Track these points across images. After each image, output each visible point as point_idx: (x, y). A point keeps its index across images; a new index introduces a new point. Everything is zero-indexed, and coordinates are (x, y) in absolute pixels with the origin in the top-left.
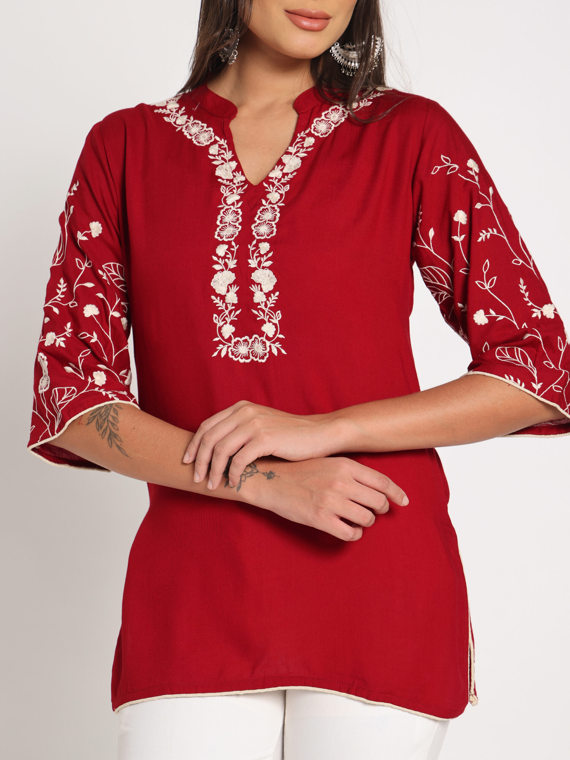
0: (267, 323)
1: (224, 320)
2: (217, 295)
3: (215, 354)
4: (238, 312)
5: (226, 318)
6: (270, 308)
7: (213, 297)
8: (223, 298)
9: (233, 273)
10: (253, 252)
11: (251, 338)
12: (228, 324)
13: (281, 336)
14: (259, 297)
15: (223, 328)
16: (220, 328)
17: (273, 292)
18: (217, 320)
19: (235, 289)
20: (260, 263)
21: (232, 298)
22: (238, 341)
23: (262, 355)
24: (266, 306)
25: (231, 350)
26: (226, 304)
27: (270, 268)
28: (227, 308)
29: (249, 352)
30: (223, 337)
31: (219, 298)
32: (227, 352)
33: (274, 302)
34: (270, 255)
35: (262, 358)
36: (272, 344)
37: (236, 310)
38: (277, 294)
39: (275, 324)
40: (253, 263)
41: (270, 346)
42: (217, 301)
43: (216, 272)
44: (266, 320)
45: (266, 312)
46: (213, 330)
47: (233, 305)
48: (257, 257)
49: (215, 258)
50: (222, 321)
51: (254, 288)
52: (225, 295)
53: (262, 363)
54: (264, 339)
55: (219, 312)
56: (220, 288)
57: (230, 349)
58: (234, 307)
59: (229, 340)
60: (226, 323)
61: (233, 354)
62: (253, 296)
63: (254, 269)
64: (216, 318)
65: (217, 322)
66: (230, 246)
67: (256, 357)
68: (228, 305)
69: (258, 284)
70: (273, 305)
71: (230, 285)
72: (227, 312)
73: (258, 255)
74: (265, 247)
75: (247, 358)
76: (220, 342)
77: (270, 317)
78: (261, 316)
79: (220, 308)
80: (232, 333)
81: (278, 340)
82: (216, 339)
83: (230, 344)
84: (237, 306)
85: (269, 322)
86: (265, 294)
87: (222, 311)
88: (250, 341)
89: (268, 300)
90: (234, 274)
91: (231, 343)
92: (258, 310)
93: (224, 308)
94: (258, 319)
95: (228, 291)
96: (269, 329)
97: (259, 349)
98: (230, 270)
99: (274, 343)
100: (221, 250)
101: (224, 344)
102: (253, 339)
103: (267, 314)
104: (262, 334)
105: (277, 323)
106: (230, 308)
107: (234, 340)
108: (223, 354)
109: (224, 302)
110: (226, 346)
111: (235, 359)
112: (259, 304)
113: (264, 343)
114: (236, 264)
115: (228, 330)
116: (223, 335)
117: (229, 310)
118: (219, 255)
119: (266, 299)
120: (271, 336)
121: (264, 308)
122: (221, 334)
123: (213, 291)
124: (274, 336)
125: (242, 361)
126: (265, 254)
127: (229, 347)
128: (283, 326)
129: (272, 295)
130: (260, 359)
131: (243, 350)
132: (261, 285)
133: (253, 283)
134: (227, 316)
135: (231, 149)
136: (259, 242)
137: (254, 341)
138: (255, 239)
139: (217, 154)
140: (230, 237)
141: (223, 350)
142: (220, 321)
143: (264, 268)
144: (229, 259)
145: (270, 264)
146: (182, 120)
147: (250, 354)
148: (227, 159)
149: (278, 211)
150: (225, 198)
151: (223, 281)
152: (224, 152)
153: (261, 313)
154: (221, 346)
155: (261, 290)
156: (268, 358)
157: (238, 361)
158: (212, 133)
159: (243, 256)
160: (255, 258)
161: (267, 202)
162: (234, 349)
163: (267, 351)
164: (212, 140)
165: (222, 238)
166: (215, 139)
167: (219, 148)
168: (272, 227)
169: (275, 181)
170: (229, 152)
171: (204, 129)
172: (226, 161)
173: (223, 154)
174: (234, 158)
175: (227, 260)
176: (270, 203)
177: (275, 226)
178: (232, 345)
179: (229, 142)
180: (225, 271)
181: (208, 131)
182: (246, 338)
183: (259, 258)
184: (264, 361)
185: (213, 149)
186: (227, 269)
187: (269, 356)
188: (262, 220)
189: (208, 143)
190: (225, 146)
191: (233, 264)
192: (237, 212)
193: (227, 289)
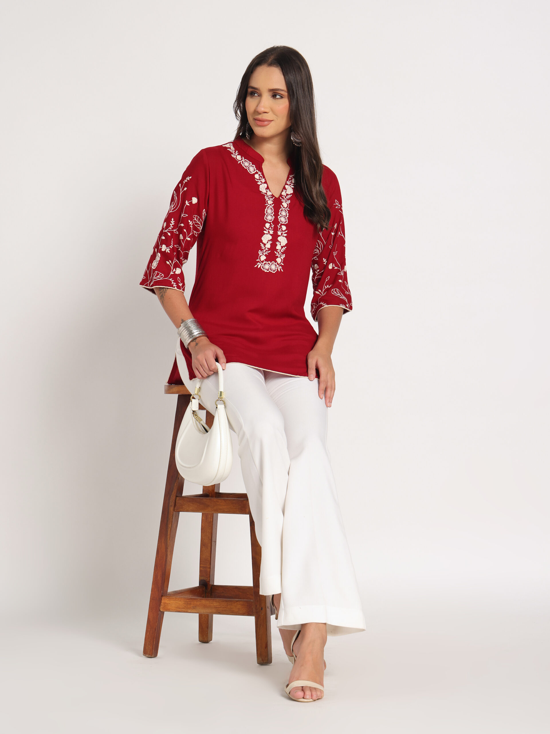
0: (279, 258)
1: (263, 253)
2: (263, 243)
3: (256, 266)
4: (269, 252)
5: (264, 253)
6: (281, 252)
7: (261, 244)
8: (265, 245)
9: (271, 236)
10: (280, 228)
11: (271, 262)
12: (264, 255)
13: (283, 264)
14: (278, 247)
15: (261, 256)
16: (260, 256)
17: (284, 246)
18: (260, 253)
19: (270, 242)
20: (282, 234)
21: (268, 246)
22: (266, 263)
23: (274, 270)
24: (280, 251)
25: (262, 266)
26: (265, 247)
27: (286, 237)
28: (265, 249)
29: (269, 268)
30: (260, 260)
31: (263, 244)
32: (261, 266)
33: (284, 250)
34: (286, 231)
35: (274, 271)
36: (279, 267)
37: (268, 251)
38: (286, 247)
39: (282, 259)
40: (279, 233)
41: (278, 267)
42: (262, 245)
43: (265, 234)
44: (279, 257)
45: (280, 253)
46: (257, 256)
47: (268, 248)
48: (281, 231)
49: (265, 228)
50: (262, 253)
51: (277, 243)
52: (266, 244)
53: (273, 273)
54: (276, 264)
55: (262, 250)
56: (265, 241)
57: (262, 265)
58: (268, 249)
59: (263, 262)
60: (263, 255)
61: (263, 268)
62: (277, 246)
63: (280, 236)
64: (260, 252)
65: (260, 254)
66: (271, 225)
67: (271, 270)
68: (266, 248)
69: (279, 242)
70: (283, 252)
71: (269, 240)
72: (265, 251)
73: (281, 230)
74: (284, 228)
75: (268, 270)
76: (259, 262)
77: (281, 256)
78: (277, 255)
79: (262, 248)
80: (265, 260)
81: (281, 265)
82: (258, 260)
83: (262, 263)
84: (269, 249)
85: (280, 258)
86: (281, 246)
87: (263, 250)
88: (270, 264)
89: (282, 249)
90: (271, 237)
91: (263, 263)
92: (277, 252)
93: (264, 249)
94: (276, 255)
95: (267, 243)
96: (279, 260)
97: (273, 267)
98: (270, 234)
99: (279, 266)
100: (268, 225)
101: (260, 263)
102: (272, 263)
103: (280, 254)
104: (276, 262)
105: (283, 258)
106: (266, 249)
107: (264, 262)
108: (259, 267)
109: (265, 246)
110: (261, 264)
111: (263, 270)
112: (278, 250)
113: (276, 265)
114: (273, 233)
115: (263, 258)
116: (261, 259)
117: (266, 250)
118: (267, 227)
119: (281, 249)
120: (279, 263)
121: (279, 252)
122: (260, 259)
123: (262, 241)
124: (280, 263)
125: (266, 271)
126: (284, 231)
127: (262, 264)
128: (285, 261)
129: (284, 247)
130: (273, 271)
131: (267, 267)
132: (281, 242)
133: (278, 241)
134: (264, 252)
135: (264, 177)
136: (282, 224)
137: (272, 264)
138: (280, 223)
139: (258, 179)
140: (270, 221)
141: (259, 265)
142: (261, 253)
143: (283, 236)
144: (270, 230)
145: (286, 235)
146: (239, 157)
147: (270, 269)
148: (263, 182)
149: (287, 212)
150: (267, 201)
151: (266, 238)
152: (261, 178)
153: (278, 253)
154: (259, 263)
155: (280, 245)
156: (276, 272)
157: (264, 271)
158: (255, 168)
159: (276, 230)
160: (280, 231)
161: (282, 206)
162: (264, 266)
163: (276, 269)
164: (255, 171)
165: (267, 220)
166: (257, 171)
167: (259, 176)
168: (286, 219)
169: (284, 197)
170: (263, 178)
171: (251, 165)
172: (262, 183)
173: (261, 179)
174: (266, 182)
175: (269, 230)
176: (284, 207)
177: (287, 219)
178: (263, 264)
179: (263, 174)
180: (268, 235)
181: (253, 166)
182: (269, 262)
183: (282, 232)
184: (274, 272)
185: (257, 176)
186: (269, 234)
187: (276, 271)
188: (282, 215)
189: (254, 173)
190: (261, 175)
191: (271, 232)
192: (272, 209)
193: (267, 242)
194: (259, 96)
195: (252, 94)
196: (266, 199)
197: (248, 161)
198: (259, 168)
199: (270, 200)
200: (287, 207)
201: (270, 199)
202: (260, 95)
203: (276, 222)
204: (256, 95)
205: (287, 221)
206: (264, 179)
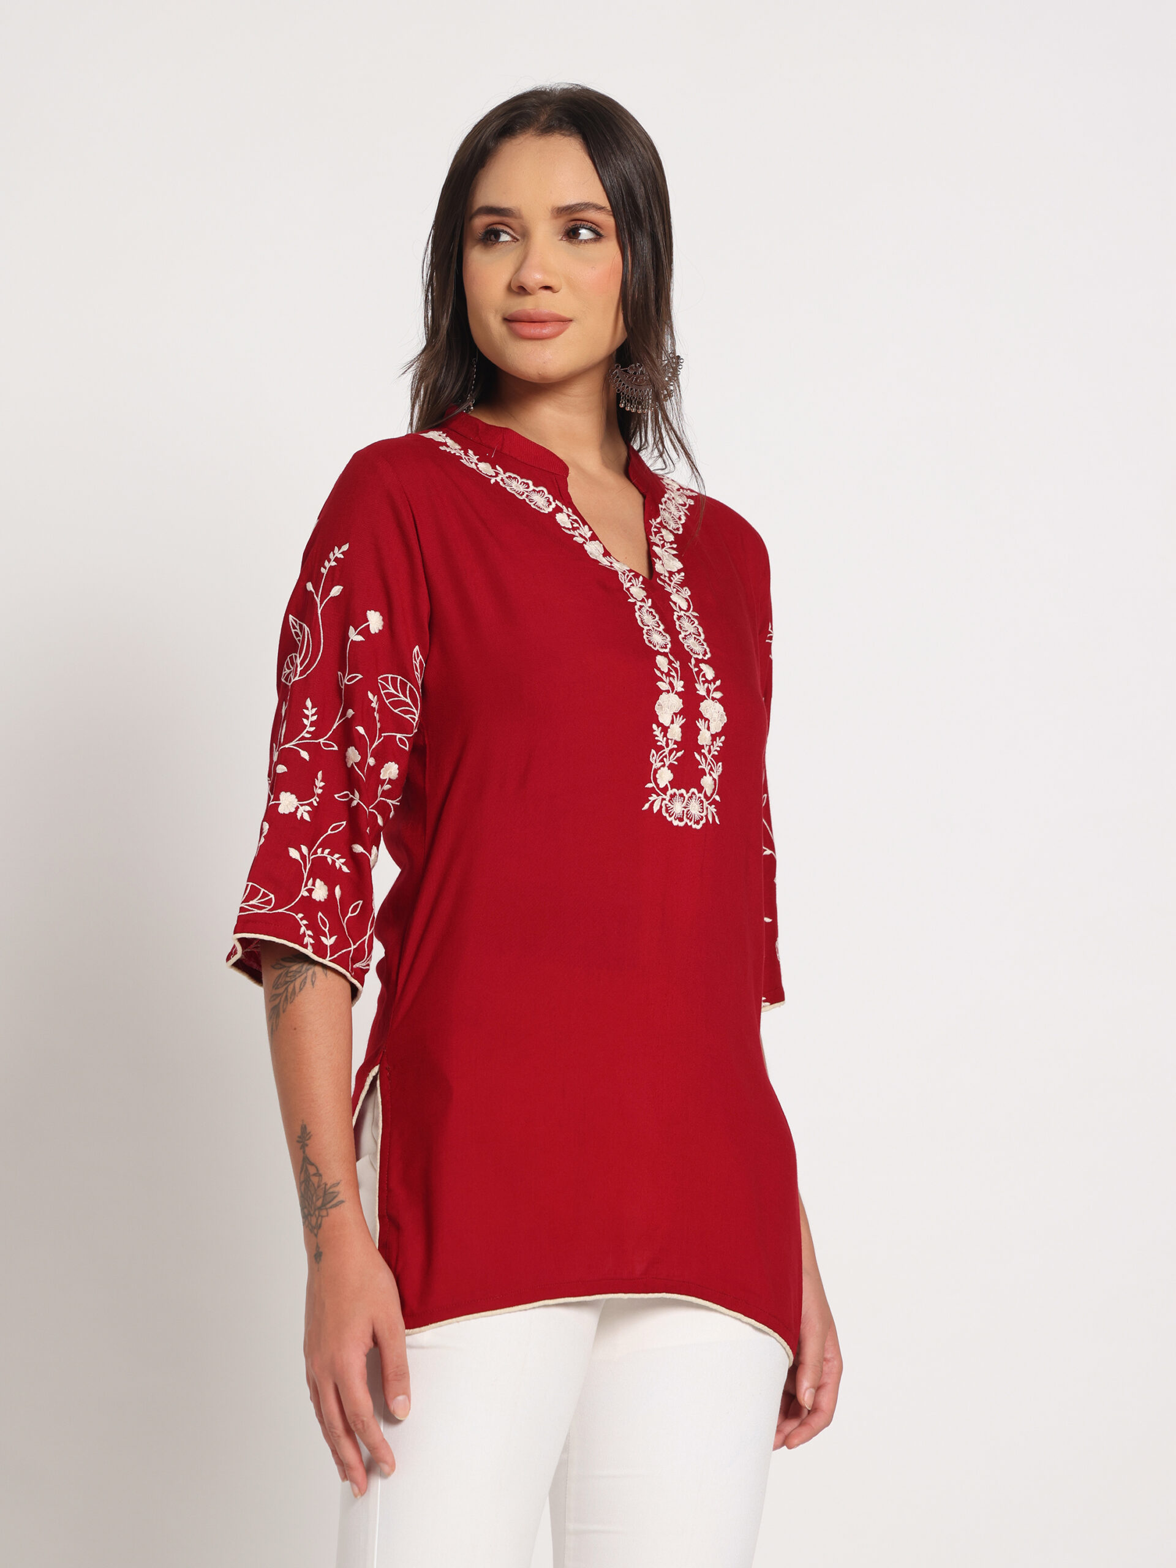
0: (708, 775)
1: (662, 760)
2: (659, 725)
3: (647, 806)
4: (680, 754)
5: (665, 759)
6: (713, 756)
7: (654, 726)
8: (665, 730)
9: (680, 698)
10: (698, 673)
11: (688, 792)
12: (666, 768)
13: (718, 798)
14: (704, 738)
15: (659, 771)
16: (656, 771)
17: (718, 735)
18: (654, 759)
19: (680, 721)
20: (708, 691)
21: (675, 733)
22: (675, 794)
23: (697, 818)
24: (709, 751)
25: (666, 805)
26: (668, 739)
27: (720, 701)
28: (667, 745)
29: (683, 811)
30: (657, 785)
31: (660, 728)
32: (661, 807)
33: (718, 749)
34: (718, 683)
35: (697, 822)
36: (709, 806)
37: (678, 750)
38: (723, 738)
39: (714, 779)
40: (701, 690)
41: (707, 808)
42: (657, 731)
43: (661, 692)
44: (707, 771)
45: (709, 760)
46: (646, 772)
47: (676, 742)
48: (704, 682)
49: (658, 673)
50: (660, 761)
51: (700, 724)
52: (669, 727)
53: (695, 829)
54: (702, 795)
55: (659, 749)
56: (665, 718)
57: (664, 802)
58: (676, 746)
59: (664, 790)
60: (664, 766)
61: (667, 811)
62: (699, 734)
63: (703, 698)
64: (653, 755)
65: (653, 762)
66: (670, 662)
67: (691, 820)
68: (670, 741)
69: (706, 719)
70: (716, 753)
71: (676, 714)
72: (667, 750)
73: (704, 679)
74: (709, 672)
75: (681, 820)
76: (652, 791)
77: (711, 769)
78: (703, 766)
79: (659, 743)
80: (669, 782)
81: (714, 802)
82: (649, 785)
83: (664, 797)
84: (680, 745)
85: (711, 775)
86: (712, 735)
87: (662, 748)
88: (687, 796)
89: (713, 744)
90: (681, 700)
91: (666, 795)
92: (701, 754)
93: (664, 744)
94: (700, 767)
95: (672, 722)
96: (707, 782)
97: (695, 809)
98: (677, 693)
99: (710, 804)
100: (662, 661)
101: (658, 795)
102: (689, 794)
103: (709, 764)
104: (700, 789)
105: (717, 778)
106: (672, 746)
107: (670, 792)
108: (656, 809)
109: (665, 735)
110: (660, 797)
111: (669, 819)
112: (702, 747)
113: (702, 802)
114: (683, 687)
115: (665, 777)
116: (659, 781)
117: (669, 748)
118: (662, 670)
119: (711, 743)
120: (709, 795)
121: (707, 754)
122: (655, 779)
123: (655, 718)
124: (712, 795)
125: (676, 823)
126: (712, 680)
127: (663, 799)
128: (723, 785)
129: (718, 738)
130: (695, 823)
131: (678, 808)
132: (709, 721)
133: (702, 717)
134: (666, 756)
135: (585, 523)
136: (698, 661)
137: (691, 797)
138: (691, 656)
139: (571, 527)
140: (664, 648)
141: (657, 803)
142: (658, 761)
143: (713, 699)
144: (673, 677)
145: (718, 695)
146: (485, 468)
147: (685, 815)
148: (587, 538)
149: (696, 622)
150: (628, 589)
151: (668, 706)
152: (578, 525)
153: (703, 760)
154: (654, 797)
155: (708, 729)
156: (703, 825)
157: (671, 822)
158: (547, 495)
159: (689, 679)
160: (702, 684)
161: (676, 606)
162: (670, 804)
163: (702, 814)
164: (553, 505)
165: (655, 646)
166: (556, 504)
167: (569, 518)
168: (703, 645)
169: (667, 579)
170: (584, 526)
171: (532, 487)
172: (587, 540)
173: (578, 528)
174: (594, 537)
175: (671, 679)
176: (681, 609)
177: (705, 644)
178: (668, 798)
179: (576, 512)
180: (671, 694)
181: (539, 492)
182: (683, 791)
183: (706, 685)
184: (698, 827)
185: (562, 519)
186: (672, 692)
187: (704, 821)
188: (686, 631)
189: (550, 509)
190: (575, 517)
191: (679, 685)
192: (651, 612)
193: (671, 718)
194: (515, 239)
195: (491, 237)
196: (623, 584)
197: (519, 478)
198: (561, 493)
199: (633, 585)
200: (689, 606)
201: (633, 581)
202: (523, 235)
203: (679, 651)
204: (504, 238)
205: (708, 650)
206: (586, 526)
